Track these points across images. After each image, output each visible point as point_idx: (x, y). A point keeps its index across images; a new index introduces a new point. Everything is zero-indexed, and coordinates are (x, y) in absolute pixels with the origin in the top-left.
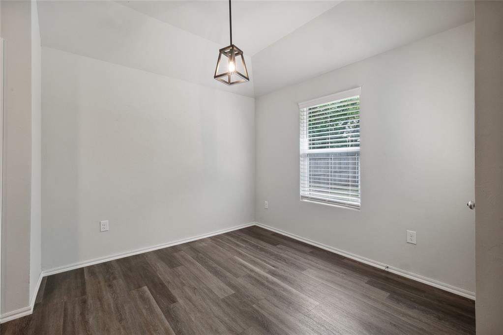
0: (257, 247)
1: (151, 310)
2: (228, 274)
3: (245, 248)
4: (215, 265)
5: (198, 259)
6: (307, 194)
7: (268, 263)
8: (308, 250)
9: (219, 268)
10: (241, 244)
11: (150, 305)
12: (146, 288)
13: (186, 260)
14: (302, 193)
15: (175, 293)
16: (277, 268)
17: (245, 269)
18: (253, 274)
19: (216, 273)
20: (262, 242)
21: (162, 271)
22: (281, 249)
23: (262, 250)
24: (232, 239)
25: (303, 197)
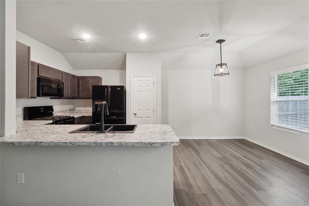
0: (240, 147)
1: (192, 153)
2: (221, 151)
3: (233, 146)
4: (216, 148)
5: (209, 145)
6: (275, 124)
7: (243, 153)
8: (272, 153)
9: (218, 149)
10: (232, 144)
11: (192, 152)
12: (190, 148)
13: (204, 144)
14: (272, 123)
15: (200, 151)
16: (247, 155)
17: (230, 152)
18: (233, 154)
19: (217, 151)
20: (244, 146)
21: (195, 145)
22: (255, 150)
23: (242, 148)
24: (228, 142)
25: (272, 125)
